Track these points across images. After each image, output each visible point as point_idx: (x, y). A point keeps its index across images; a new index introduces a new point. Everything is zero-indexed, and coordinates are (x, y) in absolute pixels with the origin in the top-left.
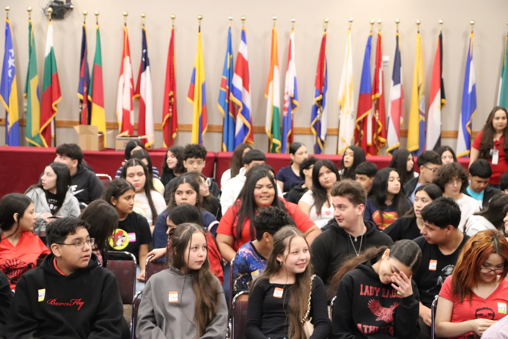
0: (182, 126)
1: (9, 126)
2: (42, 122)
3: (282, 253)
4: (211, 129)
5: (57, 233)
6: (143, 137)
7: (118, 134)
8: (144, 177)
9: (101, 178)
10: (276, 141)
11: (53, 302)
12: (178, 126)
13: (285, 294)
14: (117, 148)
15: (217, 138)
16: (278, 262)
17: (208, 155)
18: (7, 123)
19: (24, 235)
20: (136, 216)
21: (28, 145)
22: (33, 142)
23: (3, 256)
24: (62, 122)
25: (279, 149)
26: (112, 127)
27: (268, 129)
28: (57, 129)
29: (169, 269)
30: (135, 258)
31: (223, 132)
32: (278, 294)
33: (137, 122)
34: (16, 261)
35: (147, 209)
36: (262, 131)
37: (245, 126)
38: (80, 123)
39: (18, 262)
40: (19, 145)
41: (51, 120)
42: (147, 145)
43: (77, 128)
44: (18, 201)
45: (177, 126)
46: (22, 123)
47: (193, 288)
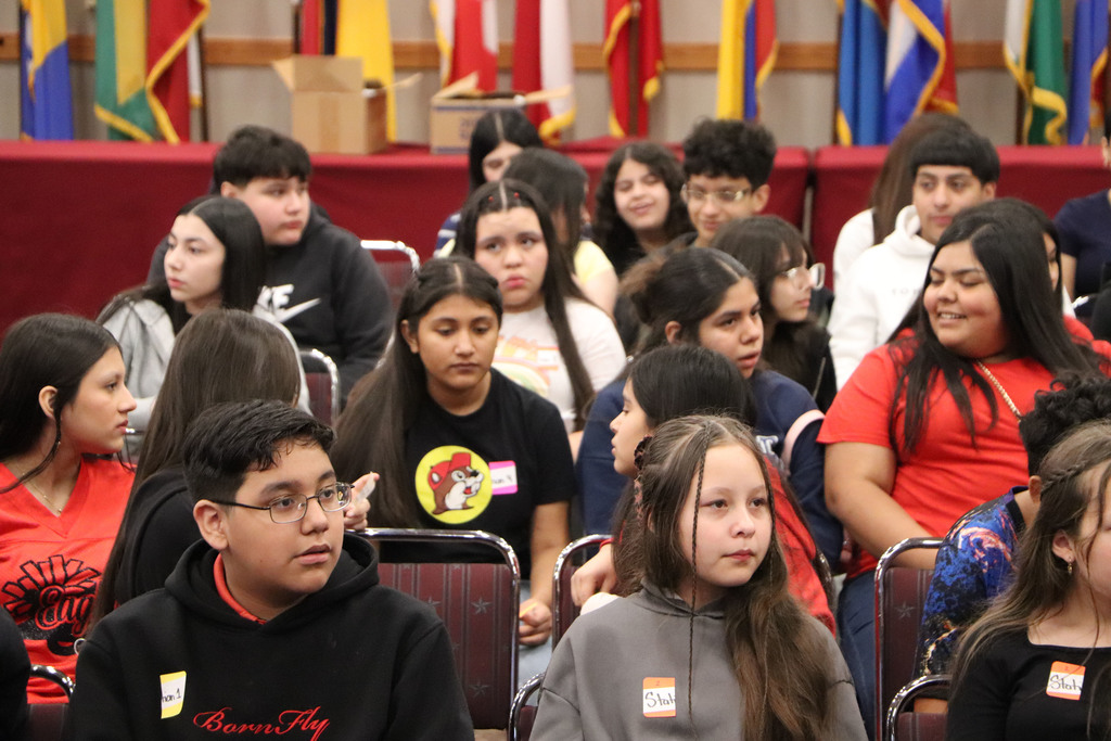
0: (681, 51)
1: (34, 65)
2: (155, 46)
3: (1072, 527)
4: (789, 62)
5: (213, 463)
6: (534, 97)
7: (438, 89)
8: (540, 251)
9: (379, 255)
10: (1047, 98)
11: (214, 721)
12: (667, 51)
13: (1094, 687)
14: (437, 141)
15: (814, 92)
16: (1060, 562)
17: (780, 160)
18: (24, 54)
19: (91, 472)
20: (519, 398)
21: (104, 134)
22: (123, 125)
23: (11, 552)
24: (227, 47)
25: (1060, 131)
26: (415, 62)
27: (1014, 50)
28: (211, 75)
29: (642, 592)
30: (512, 555)
31: (836, 72)
32: (1064, 685)
33: (510, 40)
34: (64, 565)
35: (555, 368)
36: (990, 58)
37: (922, 44)
38: (297, 48)
39: (72, 569)
40: (72, 138)
41: (187, 39)
42: (547, 128)
43: (286, 68)
44: (59, 341)
45: (659, 52)
46: (78, 53)
47: (733, 666)
